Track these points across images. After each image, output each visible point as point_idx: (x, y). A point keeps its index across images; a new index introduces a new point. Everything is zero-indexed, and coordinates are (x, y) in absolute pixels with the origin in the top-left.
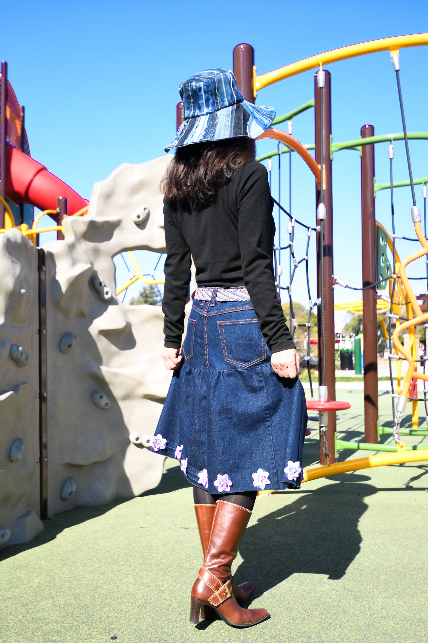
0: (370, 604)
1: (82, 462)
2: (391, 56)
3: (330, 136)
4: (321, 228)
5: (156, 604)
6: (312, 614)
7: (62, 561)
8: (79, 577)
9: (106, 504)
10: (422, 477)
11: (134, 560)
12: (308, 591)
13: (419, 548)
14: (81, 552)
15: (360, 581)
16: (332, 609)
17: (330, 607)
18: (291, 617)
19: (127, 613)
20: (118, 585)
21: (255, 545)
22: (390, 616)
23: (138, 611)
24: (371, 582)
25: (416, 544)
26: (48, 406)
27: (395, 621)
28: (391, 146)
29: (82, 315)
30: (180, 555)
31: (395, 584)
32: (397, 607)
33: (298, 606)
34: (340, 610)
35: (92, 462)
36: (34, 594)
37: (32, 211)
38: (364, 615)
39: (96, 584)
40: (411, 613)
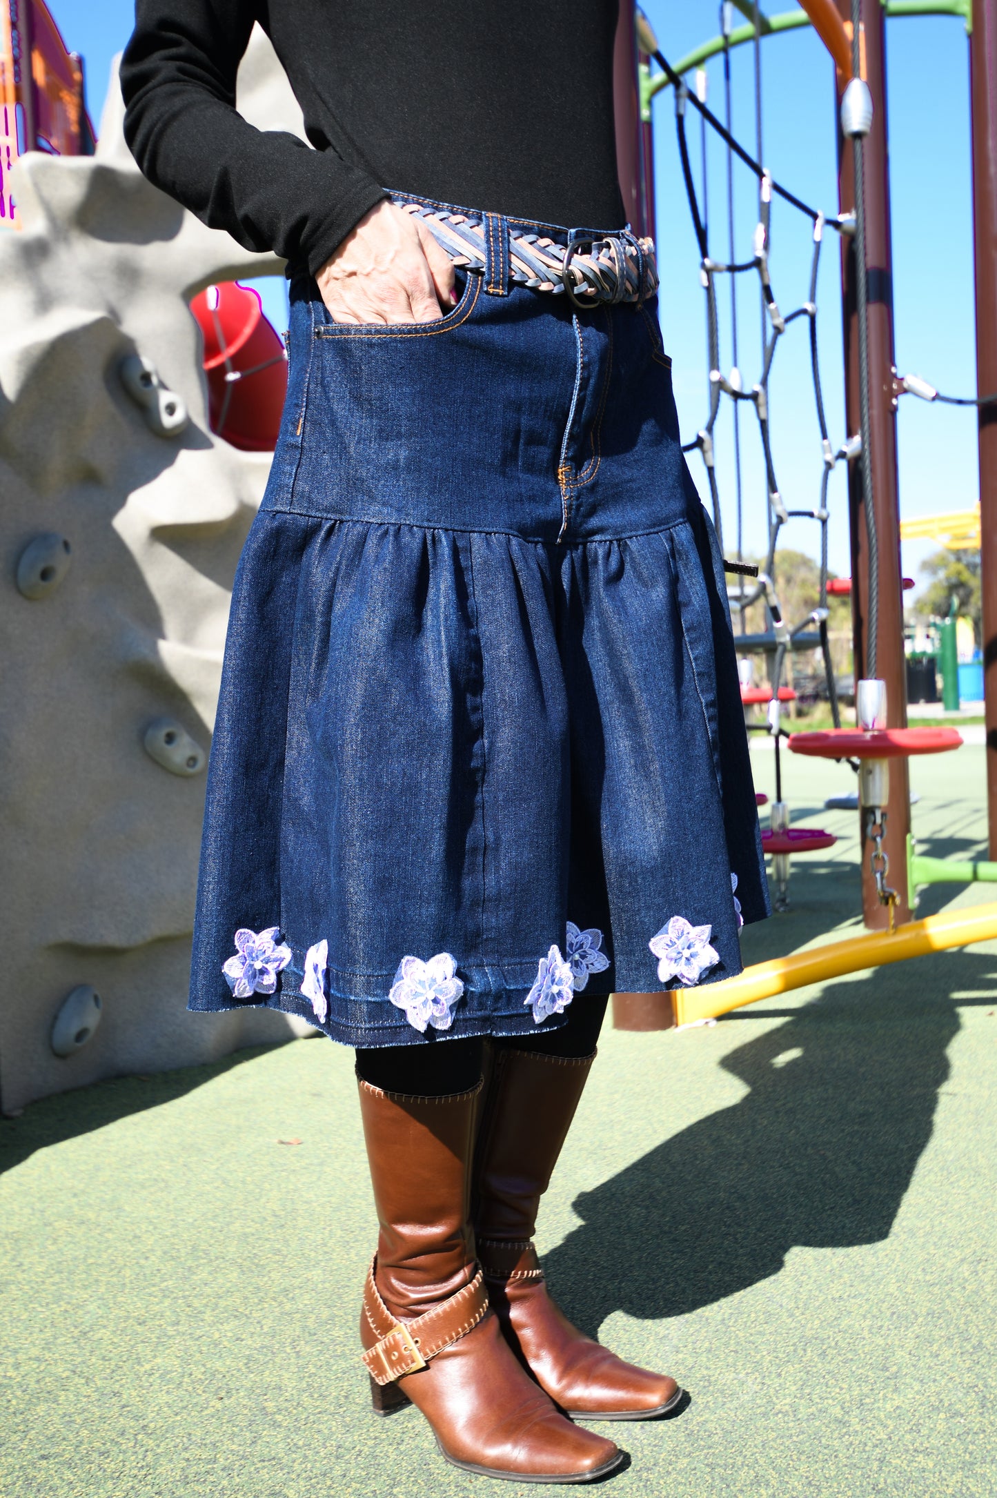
1: (113, 939)
4: (857, 220)
9: (204, 1065)
11: (210, 1273)
12: (837, 1412)
14: (47, 1239)
20: (116, 1386)
21: (647, 1203)
29: (90, 477)
35: (149, 939)
39: (38, 1381)
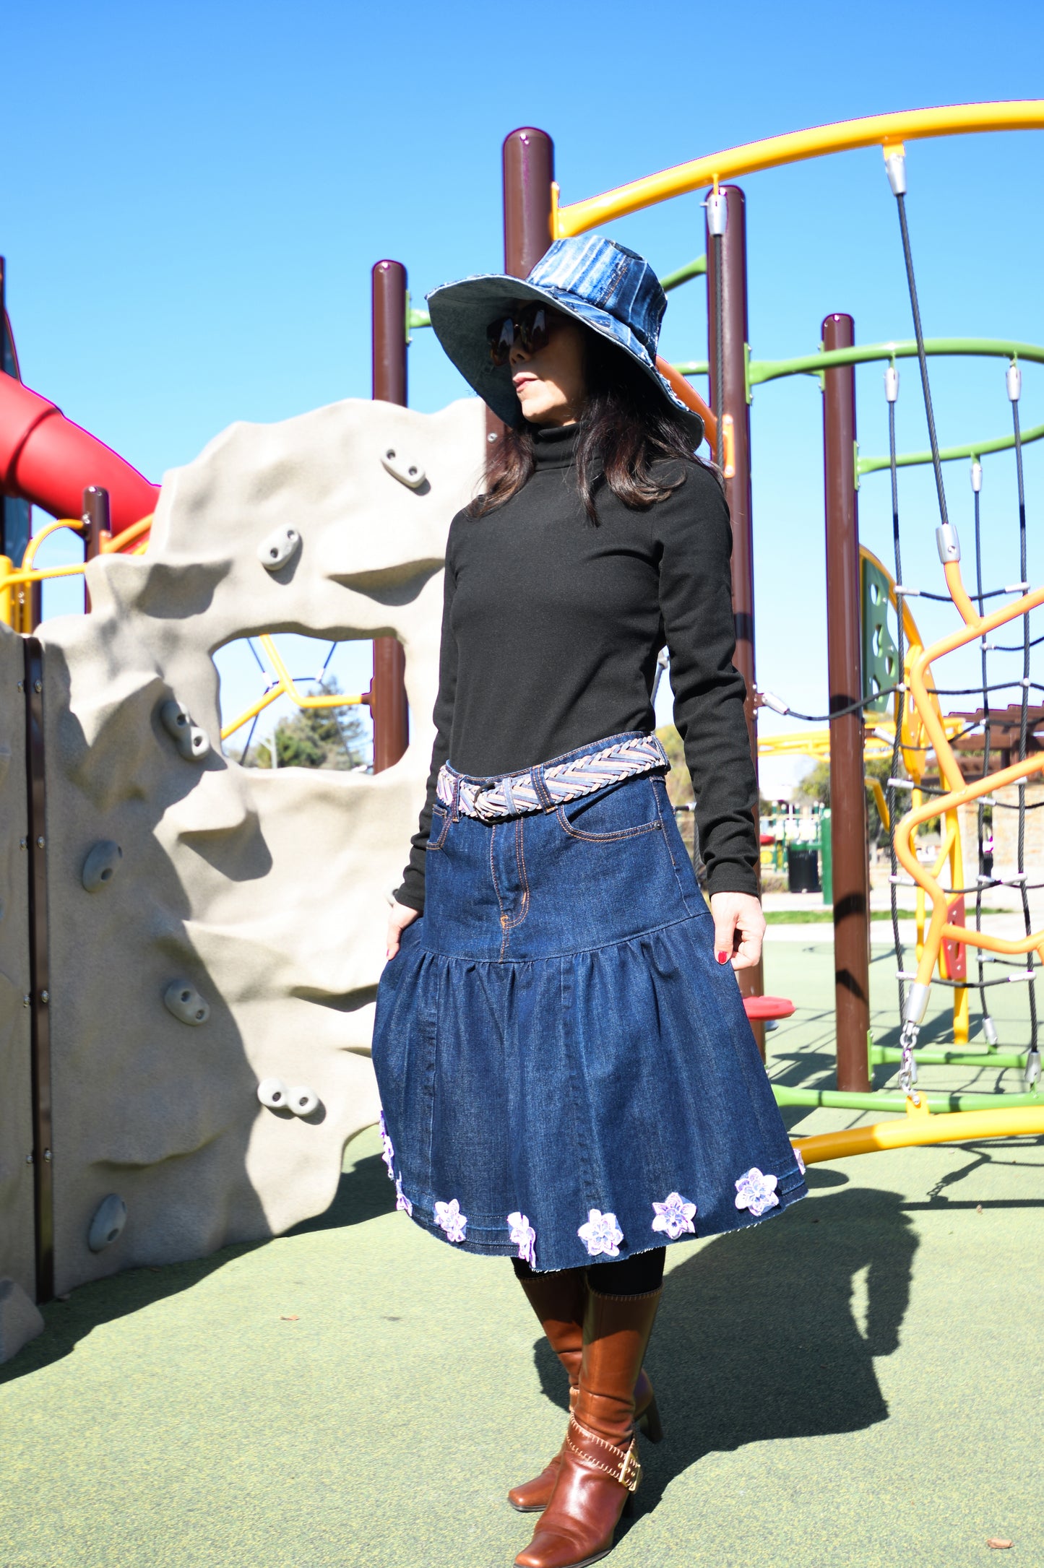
0: (829, 1509)
1: (138, 1157)
2: (886, 159)
3: (745, 345)
5: (311, 1520)
6: (688, 1541)
7: (85, 1412)
8: (126, 1454)
10: (972, 1174)
11: (261, 1406)
13: (954, 1361)
14: (132, 1386)
15: (808, 1451)
16: (737, 1526)
17: (732, 1521)
18: (637, 1551)
19: (239, 1547)
20: (220, 1473)
22: (876, 1541)
23: (265, 1541)
24: (833, 1452)
25: (947, 1350)
26: (54, 1022)
27: (886, 1552)
28: (891, 372)
29: (136, 796)
30: (376, 1390)
31: (890, 1456)
32: (892, 1516)
33: (653, 1522)
34: (756, 1527)
35: (164, 1157)
36: (11, 1502)
37: (26, 514)
38: (812, 1540)
39: (166, 1471)
40: (925, 1531)
